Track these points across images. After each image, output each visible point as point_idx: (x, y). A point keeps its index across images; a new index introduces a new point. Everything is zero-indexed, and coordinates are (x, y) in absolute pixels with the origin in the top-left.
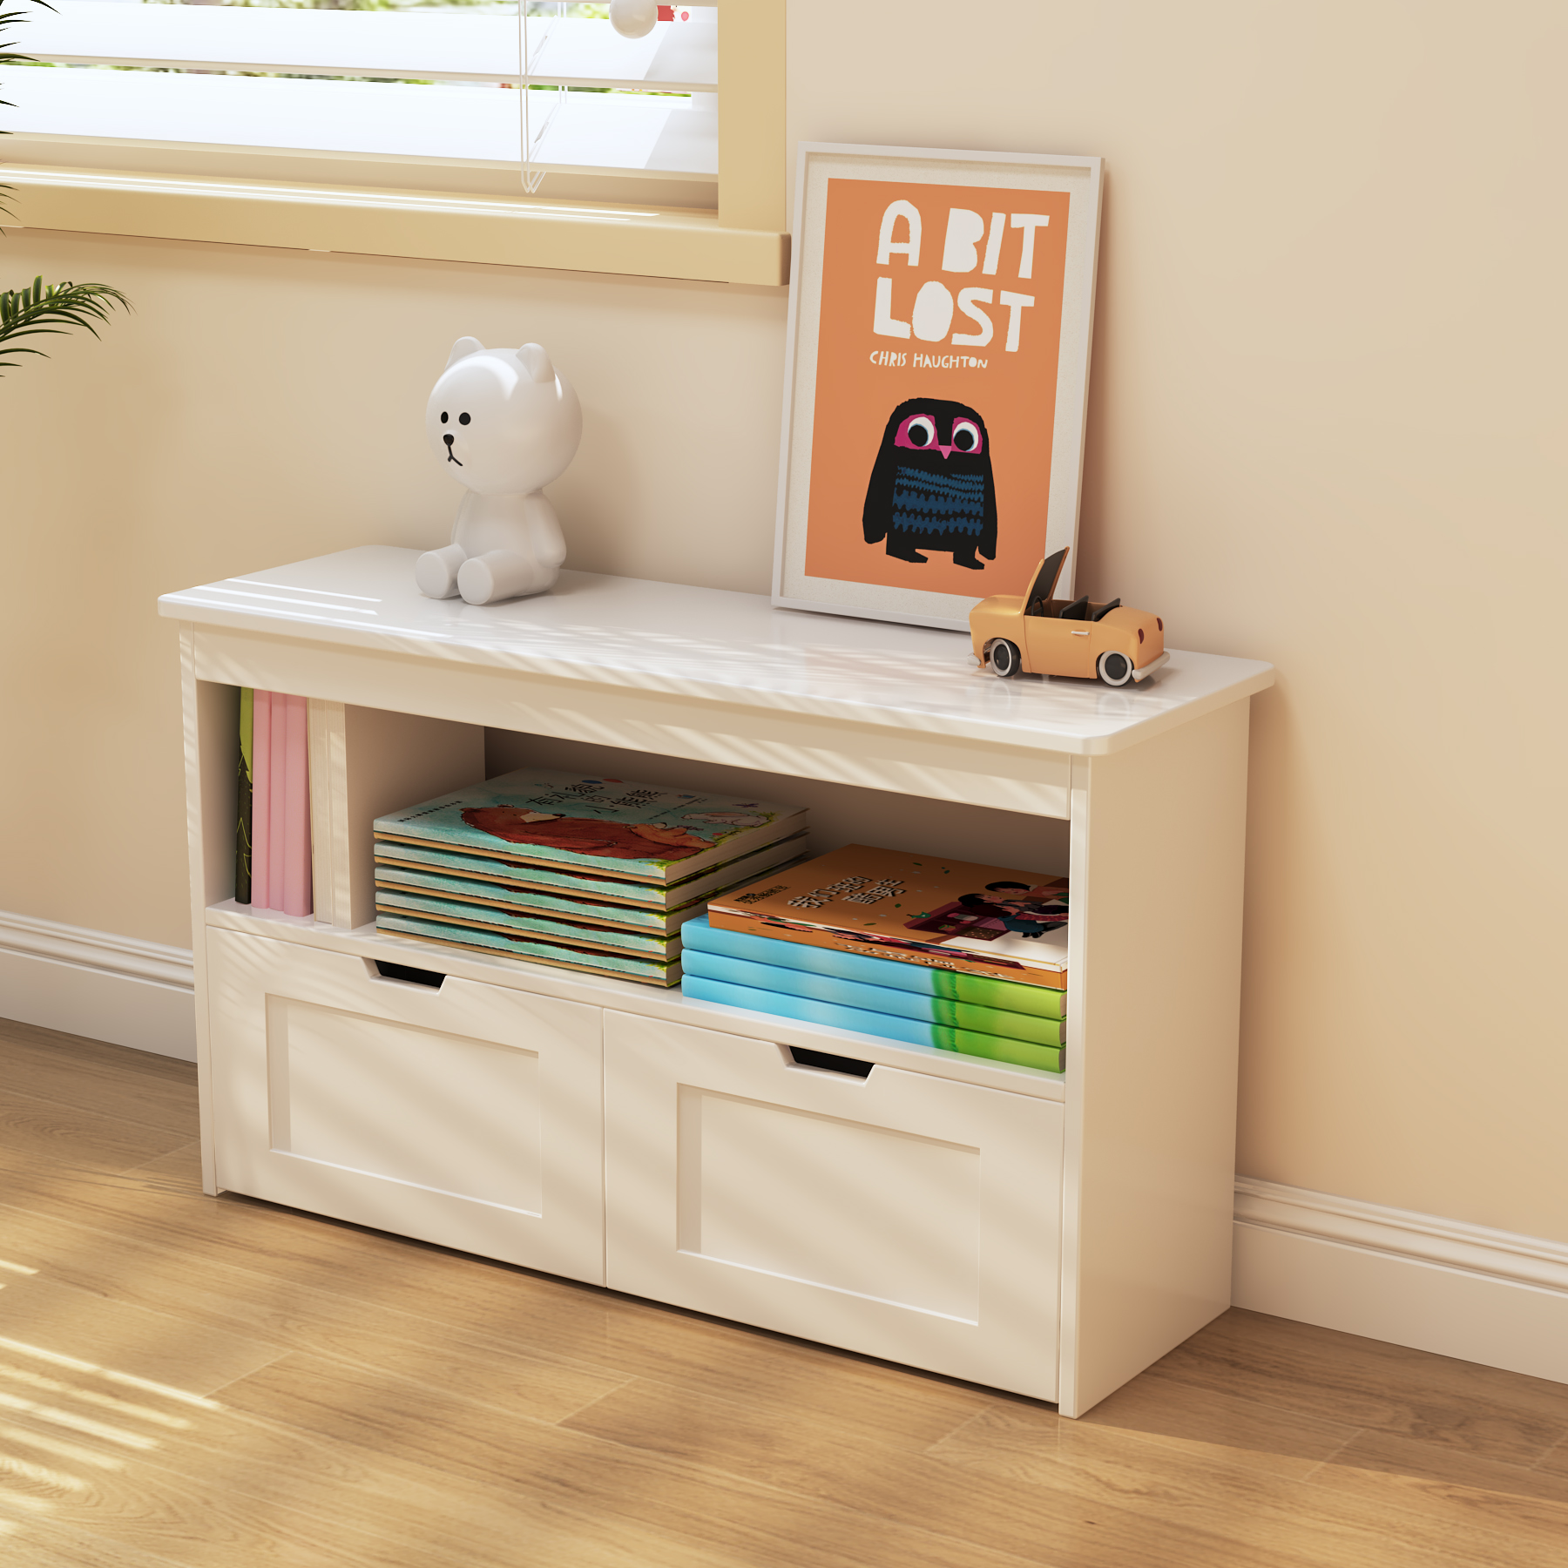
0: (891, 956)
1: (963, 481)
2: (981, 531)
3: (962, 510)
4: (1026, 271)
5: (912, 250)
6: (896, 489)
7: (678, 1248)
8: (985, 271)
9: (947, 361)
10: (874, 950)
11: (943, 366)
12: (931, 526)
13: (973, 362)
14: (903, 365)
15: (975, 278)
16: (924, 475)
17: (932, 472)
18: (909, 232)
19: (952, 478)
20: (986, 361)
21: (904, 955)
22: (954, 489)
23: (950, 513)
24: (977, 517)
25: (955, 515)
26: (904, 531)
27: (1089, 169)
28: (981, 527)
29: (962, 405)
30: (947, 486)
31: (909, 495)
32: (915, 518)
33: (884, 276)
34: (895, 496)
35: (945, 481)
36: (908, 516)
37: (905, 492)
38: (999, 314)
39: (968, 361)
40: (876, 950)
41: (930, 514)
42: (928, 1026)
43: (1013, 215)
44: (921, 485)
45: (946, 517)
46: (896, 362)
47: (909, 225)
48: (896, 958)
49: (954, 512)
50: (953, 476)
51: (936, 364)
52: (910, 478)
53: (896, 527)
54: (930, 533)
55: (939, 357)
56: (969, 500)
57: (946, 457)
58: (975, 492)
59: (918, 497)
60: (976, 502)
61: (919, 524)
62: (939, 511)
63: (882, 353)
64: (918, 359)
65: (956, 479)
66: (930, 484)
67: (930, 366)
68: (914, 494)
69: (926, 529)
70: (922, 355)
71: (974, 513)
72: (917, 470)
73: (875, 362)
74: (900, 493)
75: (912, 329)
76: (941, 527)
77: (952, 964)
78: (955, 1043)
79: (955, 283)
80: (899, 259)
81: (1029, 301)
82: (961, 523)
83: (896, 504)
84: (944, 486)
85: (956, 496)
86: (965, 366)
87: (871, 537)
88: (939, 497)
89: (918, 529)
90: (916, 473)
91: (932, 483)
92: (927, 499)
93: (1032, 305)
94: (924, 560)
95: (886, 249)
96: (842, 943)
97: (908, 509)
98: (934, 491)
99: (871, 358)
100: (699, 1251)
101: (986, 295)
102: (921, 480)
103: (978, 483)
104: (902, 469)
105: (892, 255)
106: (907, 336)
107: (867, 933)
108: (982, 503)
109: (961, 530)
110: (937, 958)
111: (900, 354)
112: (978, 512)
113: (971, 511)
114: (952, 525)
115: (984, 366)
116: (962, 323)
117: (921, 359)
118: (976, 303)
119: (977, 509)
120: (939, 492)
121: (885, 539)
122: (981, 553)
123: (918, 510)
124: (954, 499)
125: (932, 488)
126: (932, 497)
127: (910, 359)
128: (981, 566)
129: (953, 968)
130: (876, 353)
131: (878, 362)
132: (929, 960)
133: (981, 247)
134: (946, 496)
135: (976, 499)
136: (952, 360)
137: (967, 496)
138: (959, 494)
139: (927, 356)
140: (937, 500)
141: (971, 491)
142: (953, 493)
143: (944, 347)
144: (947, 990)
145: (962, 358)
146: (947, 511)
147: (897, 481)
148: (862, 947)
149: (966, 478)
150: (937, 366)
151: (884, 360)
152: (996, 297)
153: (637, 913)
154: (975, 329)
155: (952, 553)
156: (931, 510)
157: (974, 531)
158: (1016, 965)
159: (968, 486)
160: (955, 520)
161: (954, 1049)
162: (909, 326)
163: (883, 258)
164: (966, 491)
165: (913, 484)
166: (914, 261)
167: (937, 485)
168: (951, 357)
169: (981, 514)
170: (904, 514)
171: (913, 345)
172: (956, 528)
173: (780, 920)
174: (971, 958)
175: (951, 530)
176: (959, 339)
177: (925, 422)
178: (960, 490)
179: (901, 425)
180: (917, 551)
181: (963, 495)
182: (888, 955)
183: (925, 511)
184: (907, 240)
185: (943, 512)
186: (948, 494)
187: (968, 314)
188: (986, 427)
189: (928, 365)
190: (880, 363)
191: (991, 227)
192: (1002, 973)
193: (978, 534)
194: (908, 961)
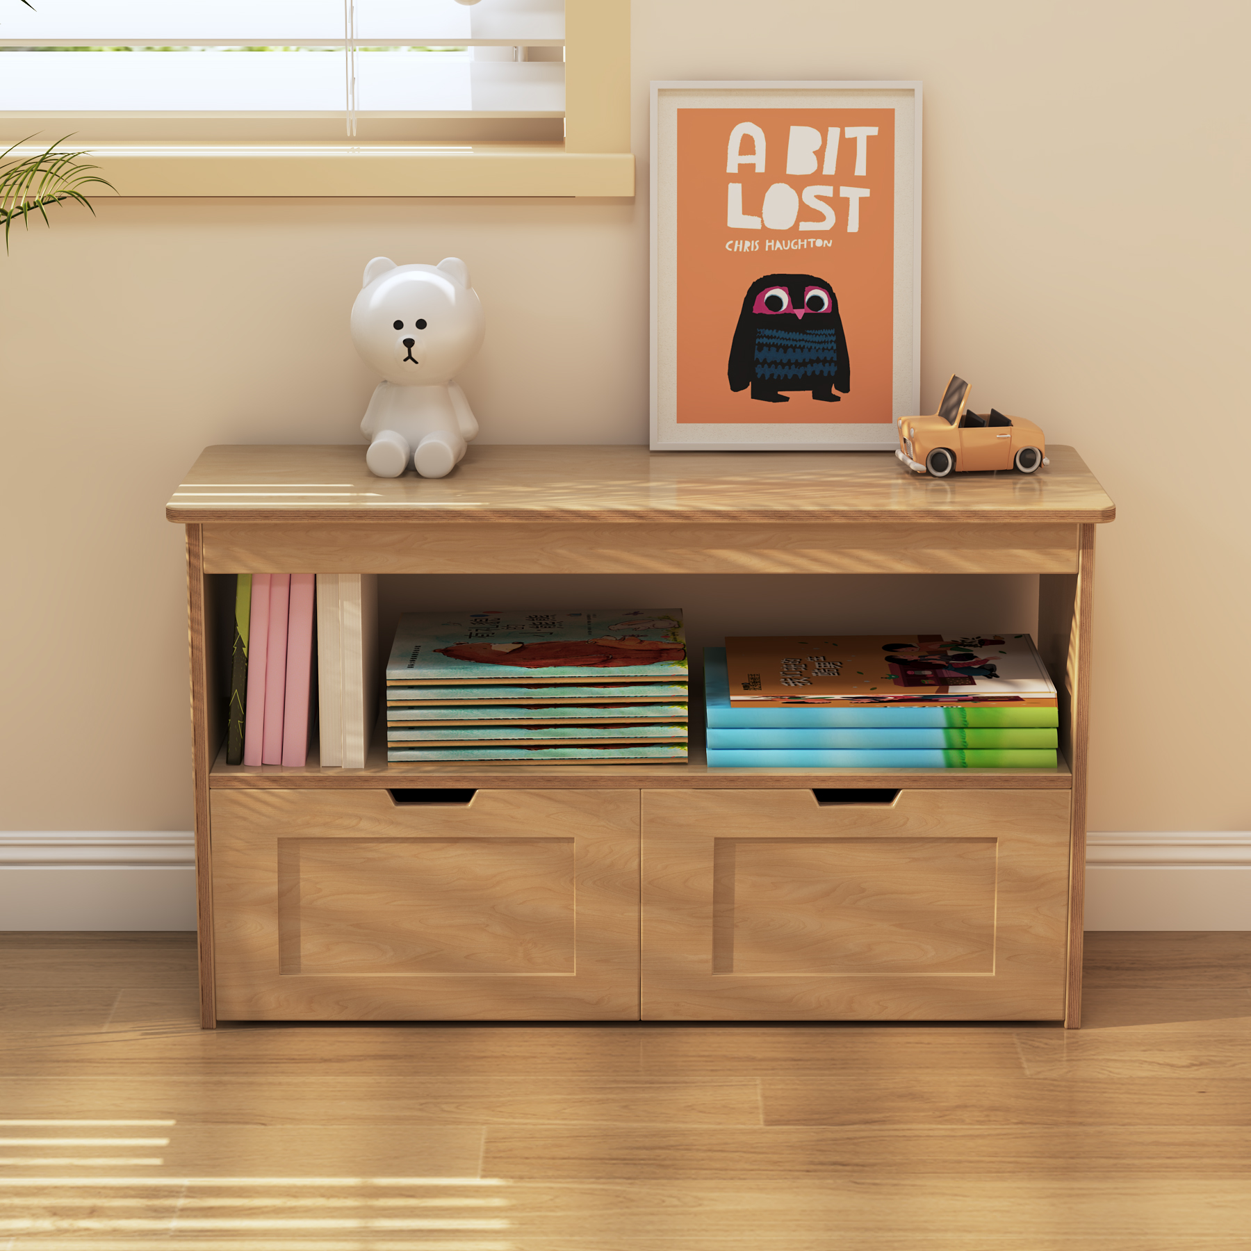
1: (816, 335)
2: (836, 372)
3: (818, 357)
4: (861, 169)
5: (759, 161)
6: (756, 347)
8: (825, 172)
9: (796, 243)
11: (793, 247)
12: (790, 373)
13: (819, 243)
14: (756, 250)
15: (817, 178)
16: (781, 334)
17: (788, 330)
18: (754, 147)
19: (807, 334)
20: (831, 241)
22: (809, 342)
23: (807, 360)
24: (831, 361)
25: (812, 362)
26: (766, 379)
27: (913, 90)
28: (836, 369)
29: (812, 276)
30: (803, 340)
31: (769, 350)
32: (776, 368)
33: (734, 182)
34: (756, 351)
35: (801, 336)
36: (769, 367)
37: (765, 349)
38: (840, 205)
39: (814, 242)
41: (789, 363)
42: (941, 751)
43: (846, 129)
44: (779, 342)
45: (804, 364)
46: (750, 248)
47: (754, 141)
49: (810, 360)
50: (808, 331)
51: (786, 247)
52: (768, 337)
53: (759, 376)
54: (790, 378)
55: (789, 241)
56: (823, 349)
57: (800, 317)
58: (828, 342)
59: (777, 351)
60: (829, 350)
61: (779, 372)
62: (797, 360)
63: (737, 242)
64: (770, 244)
65: (810, 334)
66: (787, 340)
67: (781, 249)
68: (773, 349)
69: (786, 376)
70: (773, 241)
71: (828, 359)
72: (775, 331)
73: (730, 250)
74: (760, 350)
75: (762, 221)
76: (800, 372)
79: (799, 183)
80: (746, 169)
81: (866, 193)
82: (818, 368)
83: (757, 359)
84: (800, 340)
85: (811, 347)
86: (812, 246)
87: (736, 385)
88: (796, 350)
89: (779, 376)
90: (774, 333)
91: (789, 339)
92: (785, 352)
93: (868, 195)
94: (786, 399)
95: (734, 161)
97: (769, 361)
98: (791, 345)
99: (727, 247)
101: (828, 191)
102: (779, 337)
103: (830, 335)
104: (761, 331)
105: (740, 165)
106: (759, 227)
108: (835, 350)
109: (817, 373)
111: (753, 242)
112: (832, 358)
113: (825, 358)
114: (809, 370)
115: (830, 245)
116: (806, 213)
117: (772, 243)
118: (819, 197)
119: (831, 355)
120: (796, 345)
121: (750, 387)
122: (836, 388)
123: (778, 361)
124: (810, 349)
125: (789, 343)
126: (790, 350)
127: (762, 245)
128: (838, 399)
130: (731, 242)
131: (733, 249)
133: (820, 154)
134: (802, 349)
135: (829, 348)
136: (800, 243)
137: (821, 346)
138: (814, 345)
139: (778, 242)
140: (794, 351)
141: (825, 342)
142: (808, 345)
143: (793, 233)
144: (958, 721)
145: (809, 240)
146: (804, 360)
147: (757, 341)
149: (819, 332)
150: (788, 248)
151: (738, 248)
152: (836, 192)
154: (820, 217)
155: (811, 392)
156: (789, 360)
157: (829, 372)
159: (822, 338)
160: (812, 366)
162: (760, 219)
163: (732, 168)
164: (819, 343)
165: (771, 341)
166: (760, 168)
167: (793, 340)
168: (800, 240)
169: (835, 359)
170: (766, 365)
171: (765, 234)
172: (814, 372)
175: (809, 374)
176: (805, 226)
177: (780, 293)
178: (815, 342)
179: (758, 297)
180: (779, 393)
181: (818, 346)
183: (785, 361)
184: (753, 153)
185: (800, 361)
186: (804, 346)
187: (812, 206)
188: (834, 292)
189: (779, 248)
190: (735, 250)
191: (828, 138)
193: (833, 374)
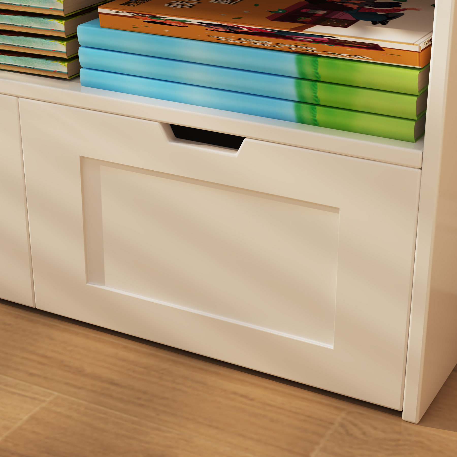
0: (258, 44)
7: (88, 281)
10: (242, 40)
21: (270, 43)
40: (245, 39)
42: (292, 104)
48: (262, 46)
77: (314, 48)
78: (316, 118)
96: (214, 35)
100: (103, 283)
107: (236, 25)
110: (300, 44)
129: (315, 52)
132: (293, 46)
144: (309, 70)
148: (232, 37)
153: (41, 19)
158: (375, 47)
161: (315, 123)
173: (159, 18)
174: (333, 42)
182: (256, 43)
192: (361, 55)
194: (273, 48)
